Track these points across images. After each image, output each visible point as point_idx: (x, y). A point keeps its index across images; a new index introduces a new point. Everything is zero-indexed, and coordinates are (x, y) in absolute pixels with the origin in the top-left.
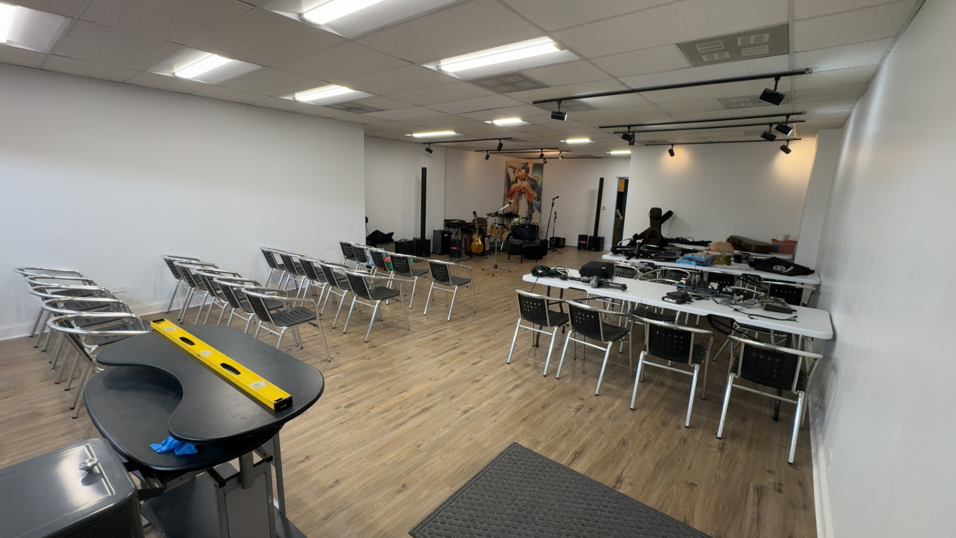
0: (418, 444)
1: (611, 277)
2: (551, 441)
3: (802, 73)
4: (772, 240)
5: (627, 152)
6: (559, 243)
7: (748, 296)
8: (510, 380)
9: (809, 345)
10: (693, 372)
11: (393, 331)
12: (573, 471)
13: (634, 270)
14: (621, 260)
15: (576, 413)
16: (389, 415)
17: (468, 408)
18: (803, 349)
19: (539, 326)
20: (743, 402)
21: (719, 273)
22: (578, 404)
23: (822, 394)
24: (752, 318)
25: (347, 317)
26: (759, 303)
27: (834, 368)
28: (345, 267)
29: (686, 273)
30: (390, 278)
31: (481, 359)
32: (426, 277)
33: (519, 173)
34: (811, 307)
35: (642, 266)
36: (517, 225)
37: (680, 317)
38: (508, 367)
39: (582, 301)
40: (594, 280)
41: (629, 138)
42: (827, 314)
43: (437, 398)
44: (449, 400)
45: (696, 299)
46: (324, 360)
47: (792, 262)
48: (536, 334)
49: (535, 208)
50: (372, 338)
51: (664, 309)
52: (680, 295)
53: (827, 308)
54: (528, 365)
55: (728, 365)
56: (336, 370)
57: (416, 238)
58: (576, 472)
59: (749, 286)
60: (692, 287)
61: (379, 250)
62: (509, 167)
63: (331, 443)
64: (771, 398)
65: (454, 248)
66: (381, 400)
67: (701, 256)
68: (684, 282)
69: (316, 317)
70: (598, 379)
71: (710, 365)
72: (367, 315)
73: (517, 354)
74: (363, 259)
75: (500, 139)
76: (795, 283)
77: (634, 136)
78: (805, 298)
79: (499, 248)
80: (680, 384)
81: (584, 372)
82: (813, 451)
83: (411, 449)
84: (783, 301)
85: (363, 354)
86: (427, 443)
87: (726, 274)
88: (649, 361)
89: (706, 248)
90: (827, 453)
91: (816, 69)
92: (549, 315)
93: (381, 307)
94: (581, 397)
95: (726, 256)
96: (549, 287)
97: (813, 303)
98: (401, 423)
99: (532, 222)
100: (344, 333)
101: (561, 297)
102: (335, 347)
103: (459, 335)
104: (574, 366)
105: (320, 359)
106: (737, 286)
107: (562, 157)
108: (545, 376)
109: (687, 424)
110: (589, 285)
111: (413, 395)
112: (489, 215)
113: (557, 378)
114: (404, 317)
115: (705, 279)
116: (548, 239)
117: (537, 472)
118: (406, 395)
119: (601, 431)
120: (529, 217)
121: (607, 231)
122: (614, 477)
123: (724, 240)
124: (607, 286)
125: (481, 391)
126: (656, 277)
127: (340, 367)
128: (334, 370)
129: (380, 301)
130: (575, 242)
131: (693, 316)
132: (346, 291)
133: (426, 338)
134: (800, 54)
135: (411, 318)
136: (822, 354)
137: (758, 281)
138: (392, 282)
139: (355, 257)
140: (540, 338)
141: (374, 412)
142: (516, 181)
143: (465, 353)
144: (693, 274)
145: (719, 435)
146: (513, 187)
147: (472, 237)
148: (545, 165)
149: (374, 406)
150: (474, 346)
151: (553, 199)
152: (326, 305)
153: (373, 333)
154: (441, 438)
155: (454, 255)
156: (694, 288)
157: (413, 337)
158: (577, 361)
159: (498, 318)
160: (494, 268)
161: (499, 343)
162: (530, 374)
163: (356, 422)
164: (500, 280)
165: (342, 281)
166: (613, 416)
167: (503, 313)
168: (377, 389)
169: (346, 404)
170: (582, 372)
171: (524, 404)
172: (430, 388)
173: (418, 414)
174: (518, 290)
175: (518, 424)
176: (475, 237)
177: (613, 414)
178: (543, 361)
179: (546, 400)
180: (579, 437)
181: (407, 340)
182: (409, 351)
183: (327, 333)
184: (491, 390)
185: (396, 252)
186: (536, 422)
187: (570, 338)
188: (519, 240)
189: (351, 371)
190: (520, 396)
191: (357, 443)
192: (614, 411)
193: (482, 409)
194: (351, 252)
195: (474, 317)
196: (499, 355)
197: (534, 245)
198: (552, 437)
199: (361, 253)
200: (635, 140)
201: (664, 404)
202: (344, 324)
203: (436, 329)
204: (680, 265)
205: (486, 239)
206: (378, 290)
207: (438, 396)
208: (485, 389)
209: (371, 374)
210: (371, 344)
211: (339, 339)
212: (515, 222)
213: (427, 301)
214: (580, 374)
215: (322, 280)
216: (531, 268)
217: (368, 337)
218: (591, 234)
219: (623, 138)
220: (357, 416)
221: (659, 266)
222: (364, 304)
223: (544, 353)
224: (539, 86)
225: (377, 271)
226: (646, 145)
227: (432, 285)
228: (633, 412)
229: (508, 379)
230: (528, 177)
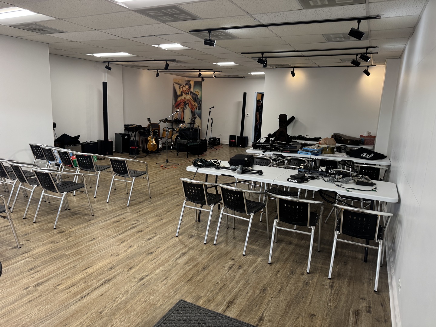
0: (100, 311)
1: (252, 166)
2: (210, 295)
3: (374, 18)
4: (361, 136)
5: (263, 73)
6: (215, 142)
7: (346, 175)
8: (178, 249)
9: (385, 208)
10: (311, 232)
11: (79, 218)
12: (227, 317)
13: (268, 160)
14: (259, 153)
15: (229, 271)
16: (74, 290)
17: (144, 276)
18: (381, 211)
19: (200, 205)
20: (344, 251)
21: (327, 160)
22: (230, 263)
23: (393, 241)
24: (348, 191)
25: (37, 208)
26: (352, 180)
27: (400, 222)
28: (34, 165)
29: (304, 161)
30: (76, 173)
31: (155, 235)
32: (108, 172)
33: (184, 88)
34: (386, 181)
35: (275, 157)
36: (182, 129)
37: (301, 192)
38: (177, 239)
39: (232, 185)
40: (239, 168)
41: (263, 62)
42: (395, 185)
43: (117, 270)
44: (127, 271)
45: (311, 179)
46: (15, 247)
47: (373, 151)
48: (198, 212)
49: (197, 115)
50: (61, 225)
51: (290, 187)
52: (300, 176)
53: (395, 182)
54: (192, 236)
55: (334, 225)
56: (26, 255)
57: (100, 140)
58: (229, 317)
59: (347, 169)
60: (308, 170)
61: (66, 150)
62: (176, 83)
63: (19, 320)
64: (363, 247)
65: (133, 147)
66: (67, 278)
67: (314, 148)
68: (303, 167)
69: (5, 210)
70: (245, 243)
71: (322, 226)
72: (56, 206)
73: (184, 228)
74: (52, 158)
75: (167, 61)
76: (375, 165)
77: (267, 60)
78: (382, 174)
79: (169, 147)
80: (303, 242)
81: (234, 238)
82: (389, 281)
83: (94, 316)
84: (368, 178)
85: (51, 239)
86: (108, 309)
87: (331, 161)
88: (281, 227)
89: (318, 143)
90: (397, 282)
91: (383, 16)
92: (207, 197)
93: (68, 198)
94: (233, 257)
95: (331, 148)
96: (207, 175)
97: (386, 179)
98: (85, 295)
99: (195, 127)
100: (34, 222)
101: (216, 183)
102: (25, 235)
103: (137, 217)
104: (227, 234)
105: (10, 246)
106: (339, 169)
107: (215, 76)
108: (205, 244)
109: (308, 271)
110: (236, 172)
111: (97, 270)
112: (160, 121)
113: (215, 245)
114: (88, 205)
115: (318, 165)
116: (208, 139)
117: (199, 321)
118: (90, 271)
119: (248, 282)
120: (193, 123)
121: (250, 133)
122: (257, 317)
123: (330, 137)
124: (249, 172)
125: (154, 261)
126: (284, 165)
127: (29, 253)
128: (24, 255)
129: (66, 193)
130: (227, 142)
131: (310, 192)
132: (35, 186)
133: (108, 222)
134: (373, 4)
135: (96, 206)
136: (392, 213)
137: (352, 165)
138: (78, 176)
139: (44, 157)
140: (201, 215)
141: (60, 288)
142: (182, 95)
143: (141, 231)
144: (309, 161)
145: (330, 277)
146: (179, 99)
147: (147, 139)
148: (203, 83)
149: (60, 283)
150: (149, 225)
151: (210, 109)
152: (17, 199)
153: (61, 221)
154: (120, 303)
155: (133, 153)
156: (310, 172)
157: (97, 222)
158: (229, 230)
159: (169, 201)
160: (166, 162)
161: (170, 221)
162: (194, 243)
163: (44, 299)
164: (170, 171)
165: (31, 178)
166: (256, 270)
167: (173, 197)
168: (64, 268)
169: (35, 284)
170: (233, 238)
171: (189, 268)
172: (111, 262)
173: (101, 285)
174: (183, 178)
175: (185, 285)
176: (150, 138)
177: (256, 269)
178: (203, 232)
179: (206, 263)
180: (231, 289)
181: (92, 224)
182: (94, 234)
183: (16, 224)
184: (163, 259)
185: (82, 152)
186: (198, 281)
187: (223, 213)
188: (185, 140)
189: (40, 255)
190: (186, 262)
191: (44, 316)
192: (257, 266)
193: (155, 275)
194: (40, 152)
195: (150, 202)
196: (169, 230)
197: (197, 144)
198: (211, 292)
199: (50, 153)
200: (267, 64)
201: (292, 258)
202: (34, 214)
203: (117, 213)
204: (301, 155)
205: (159, 139)
206: (65, 184)
207: (119, 269)
208: (158, 259)
209: (59, 255)
210: (59, 230)
211: (30, 228)
212: (182, 126)
213: (109, 191)
214: (232, 240)
215: (13, 177)
216: (192, 162)
217: (57, 224)
218: (239, 134)
219: (258, 62)
220: (45, 293)
221: (286, 156)
222: (52, 197)
223: (204, 225)
224: (193, 18)
225: (65, 168)
226: (275, 68)
227: (113, 178)
228: (271, 266)
229: (176, 249)
230: (191, 91)
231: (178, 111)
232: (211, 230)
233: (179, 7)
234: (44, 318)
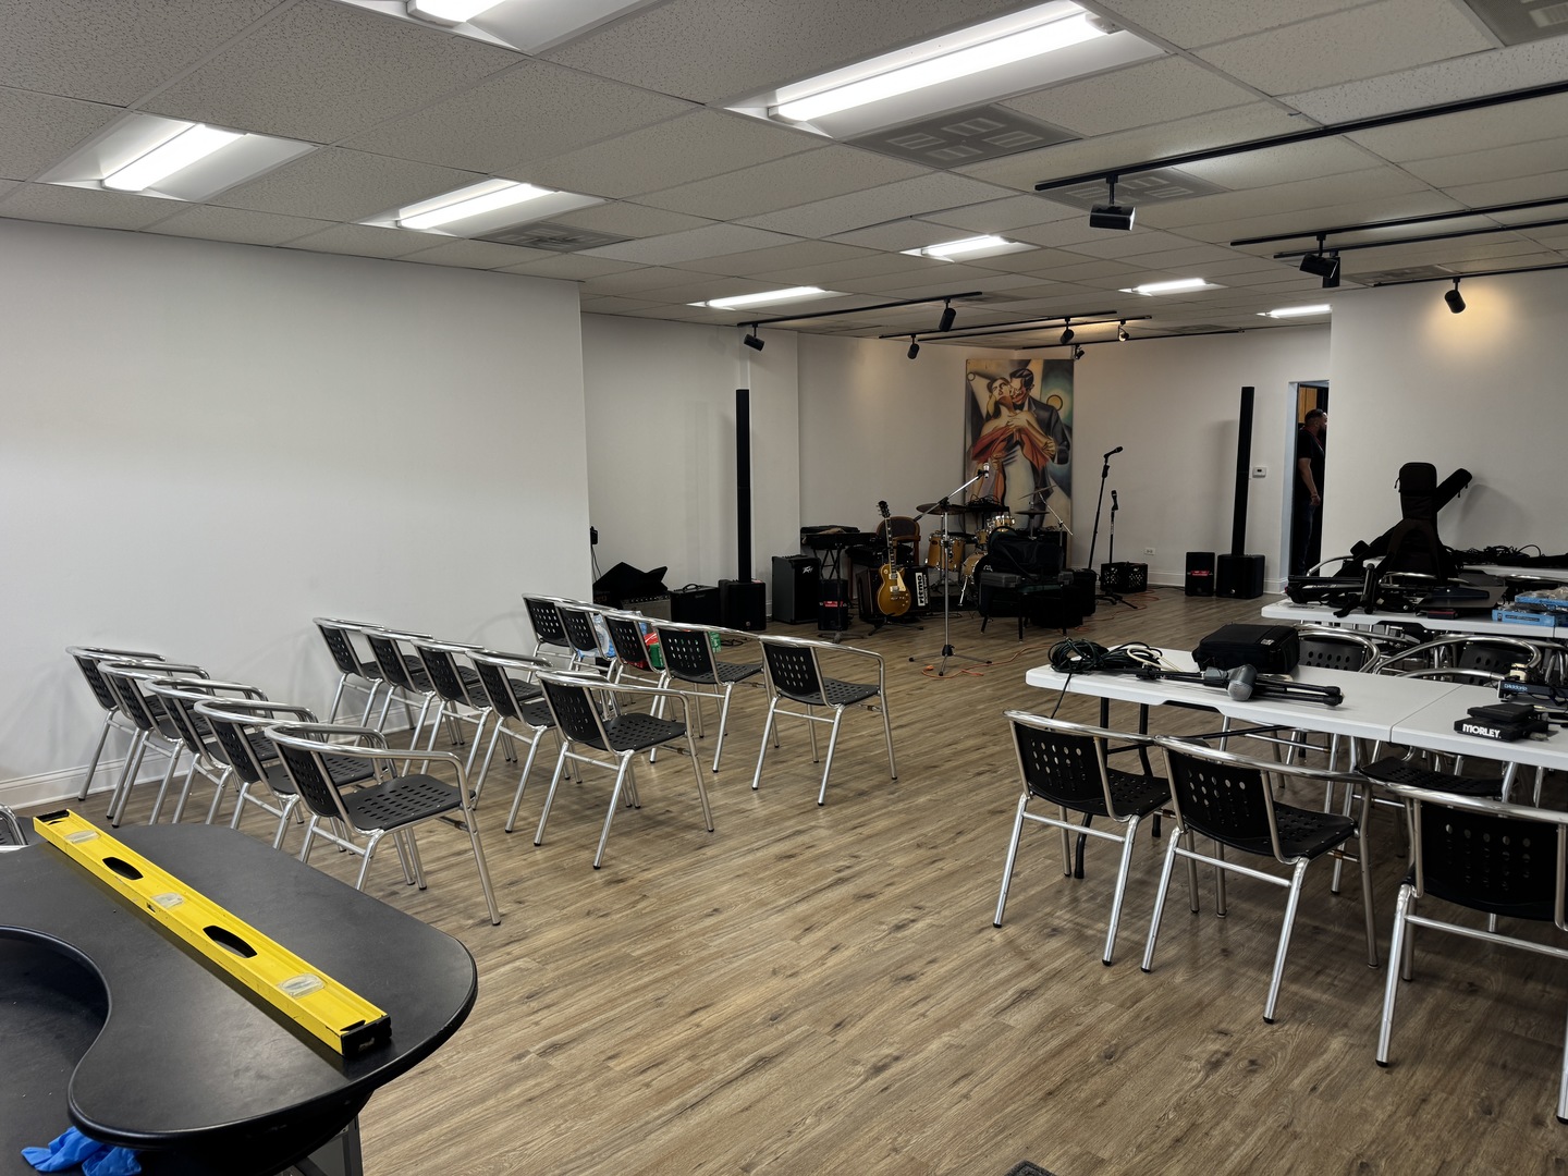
0: (743, 1163)
1: (1291, 669)
2: (1138, 1159)
5: (1324, 309)
6: (1128, 581)
8: (1004, 974)
11: (667, 836)
13: (1360, 645)
14: (1318, 619)
15: (1207, 1076)
16: (660, 1079)
17: (887, 1056)
19: (1082, 815)
22: (1212, 1047)
25: (545, 799)
28: (539, 663)
29: (1525, 651)
30: (659, 688)
31: (917, 912)
32: (755, 685)
33: (1006, 389)
35: (1387, 634)
36: (1001, 535)
37: (1515, 782)
38: (997, 936)
40: (1239, 678)
41: (1323, 268)
43: (795, 1028)
44: (829, 1034)
45: (1563, 726)
46: (484, 922)
48: (1073, 840)
49: (1053, 483)
50: (614, 858)
51: (1464, 756)
52: (1510, 713)
54: (1055, 932)
56: (516, 949)
57: (727, 582)
60: (1547, 690)
61: (629, 615)
62: (976, 373)
63: (501, 1155)
65: (830, 604)
66: (638, 1035)
68: (1522, 675)
69: (461, 801)
70: (1271, 972)
72: (598, 794)
73: (1021, 898)
74: (587, 641)
75: (947, 299)
77: (1339, 259)
79: (954, 600)
81: (1226, 953)
85: (586, 903)
86: (770, 1159)
88: (1429, 917)
92: (1109, 782)
93: (636, 770)
94: (1223, 1026)
96: (1105, 702)
98: (695, 1100)
99: (1045, 525)
100: (536, 845)
101: (1143, 731)
102: (512, 884)
103: (852, 843)
104: (1195, 934)
105: (470, 917)
107: (1126, 336)
108: (1107, 964)
110: (1226, 694)
111: (729, 1020)
112: (922, 509)
113: (1145, 971)
114: (697, 794)
116: (1097, 569)
118: (706, 1019)
119: (1291, 1129)
120: (1039, 509)
121: (1270, 540)
124: (1281, 694)
125: (921, 1008)
126: (1430, 666)
127: (523, 942)
128: (509, 949)
129: (632, 752)
130: (1178, 577)
132: (542, 729)
133: (759, 854)
135: (717, 797)
138: (663, 698)
139: (564, 637)
140: (1086, 853)
141: (618, 1069)
142: (997, 414)
143: (870, 896)
144: (1548, 652)
146: (988, 428)
147: (878, 572)
148: (1077, 364)
149: (618, 1050)
150: (895, 876)
151: (1106, 456)
152: (488, 770)
153: (615, 844)
154: (811, 1143)
155: (829, 624)
156: (1555, 694)
157: (725, 852)
158: (1203, 919)
159: (960, 794)
160: (944, 654)
161: (967, 868)
162: (1063, 959)
163: (570, 1097)
164: (960, 688)
165: (530, 702)
166: (1324, 1085)
167: (974, 780)
168: (627, 1002)
169: (542, 1044)
170: (1218, 950)
171: (1048, 1048)
172: (774, 997)
173: (743, 1074)
174: (1015, 712)
175: (1036, 1107)
176: (886, 570)
177: (1324, 1079)
178: (1099, 920)
179: (1113, 1035)
180: (1221, 1148)
181: (707, 859)
182: (715, 893)
183: (490, 845)
184: (949, 1004)
185: (675, 620)
186: (1088, 1100)
187: (1178, 851)
188: (1011, 575)
189: (554, 951)
190: (1036, 1024)
191: (572, 1156)
192: (1328, 1068)
193: (926, 1060)
194: (554, 622)
195: (892, 793)
196: (968, 901)
197: (1055, 587)
198: (1139, 1148)
199: (582, 625)
200: (1341, 273)
201: (1485, 1050)
202: (536, 818)
203: (787, 828)
204: (1506, 626)
205: (917, 574)
206: (627, 724)
207: (799, 1023)
208: (932, 1001)
209: (610, 958)
210: (609, 875)
211: (524, 863)
212: (999, 525)
213: (760, 751)
214: (1215, 958)
215: (479, 701)
216: (1047, 651)
217: (603, 854)
218: (1227, 550)
219: (1303, 268)
220: (574, 1080)
221: (1438, 632)
222: (590, 763)
223: (1101, 894)
224: (1051, 138)
225: (624, 672)
226: (1375, 286)
227: (773, 705)
228: (1387, 1073)
229: (997, 973)
230: (1031, 398)
231: (987, 472)
232: (1127, 914)
233: (1003, 109)
234: (572, 1161)
